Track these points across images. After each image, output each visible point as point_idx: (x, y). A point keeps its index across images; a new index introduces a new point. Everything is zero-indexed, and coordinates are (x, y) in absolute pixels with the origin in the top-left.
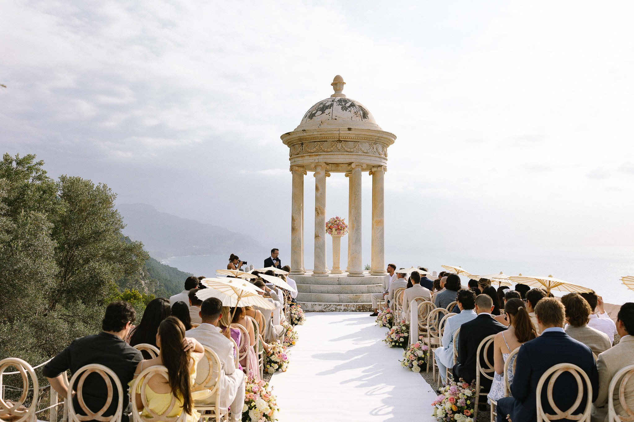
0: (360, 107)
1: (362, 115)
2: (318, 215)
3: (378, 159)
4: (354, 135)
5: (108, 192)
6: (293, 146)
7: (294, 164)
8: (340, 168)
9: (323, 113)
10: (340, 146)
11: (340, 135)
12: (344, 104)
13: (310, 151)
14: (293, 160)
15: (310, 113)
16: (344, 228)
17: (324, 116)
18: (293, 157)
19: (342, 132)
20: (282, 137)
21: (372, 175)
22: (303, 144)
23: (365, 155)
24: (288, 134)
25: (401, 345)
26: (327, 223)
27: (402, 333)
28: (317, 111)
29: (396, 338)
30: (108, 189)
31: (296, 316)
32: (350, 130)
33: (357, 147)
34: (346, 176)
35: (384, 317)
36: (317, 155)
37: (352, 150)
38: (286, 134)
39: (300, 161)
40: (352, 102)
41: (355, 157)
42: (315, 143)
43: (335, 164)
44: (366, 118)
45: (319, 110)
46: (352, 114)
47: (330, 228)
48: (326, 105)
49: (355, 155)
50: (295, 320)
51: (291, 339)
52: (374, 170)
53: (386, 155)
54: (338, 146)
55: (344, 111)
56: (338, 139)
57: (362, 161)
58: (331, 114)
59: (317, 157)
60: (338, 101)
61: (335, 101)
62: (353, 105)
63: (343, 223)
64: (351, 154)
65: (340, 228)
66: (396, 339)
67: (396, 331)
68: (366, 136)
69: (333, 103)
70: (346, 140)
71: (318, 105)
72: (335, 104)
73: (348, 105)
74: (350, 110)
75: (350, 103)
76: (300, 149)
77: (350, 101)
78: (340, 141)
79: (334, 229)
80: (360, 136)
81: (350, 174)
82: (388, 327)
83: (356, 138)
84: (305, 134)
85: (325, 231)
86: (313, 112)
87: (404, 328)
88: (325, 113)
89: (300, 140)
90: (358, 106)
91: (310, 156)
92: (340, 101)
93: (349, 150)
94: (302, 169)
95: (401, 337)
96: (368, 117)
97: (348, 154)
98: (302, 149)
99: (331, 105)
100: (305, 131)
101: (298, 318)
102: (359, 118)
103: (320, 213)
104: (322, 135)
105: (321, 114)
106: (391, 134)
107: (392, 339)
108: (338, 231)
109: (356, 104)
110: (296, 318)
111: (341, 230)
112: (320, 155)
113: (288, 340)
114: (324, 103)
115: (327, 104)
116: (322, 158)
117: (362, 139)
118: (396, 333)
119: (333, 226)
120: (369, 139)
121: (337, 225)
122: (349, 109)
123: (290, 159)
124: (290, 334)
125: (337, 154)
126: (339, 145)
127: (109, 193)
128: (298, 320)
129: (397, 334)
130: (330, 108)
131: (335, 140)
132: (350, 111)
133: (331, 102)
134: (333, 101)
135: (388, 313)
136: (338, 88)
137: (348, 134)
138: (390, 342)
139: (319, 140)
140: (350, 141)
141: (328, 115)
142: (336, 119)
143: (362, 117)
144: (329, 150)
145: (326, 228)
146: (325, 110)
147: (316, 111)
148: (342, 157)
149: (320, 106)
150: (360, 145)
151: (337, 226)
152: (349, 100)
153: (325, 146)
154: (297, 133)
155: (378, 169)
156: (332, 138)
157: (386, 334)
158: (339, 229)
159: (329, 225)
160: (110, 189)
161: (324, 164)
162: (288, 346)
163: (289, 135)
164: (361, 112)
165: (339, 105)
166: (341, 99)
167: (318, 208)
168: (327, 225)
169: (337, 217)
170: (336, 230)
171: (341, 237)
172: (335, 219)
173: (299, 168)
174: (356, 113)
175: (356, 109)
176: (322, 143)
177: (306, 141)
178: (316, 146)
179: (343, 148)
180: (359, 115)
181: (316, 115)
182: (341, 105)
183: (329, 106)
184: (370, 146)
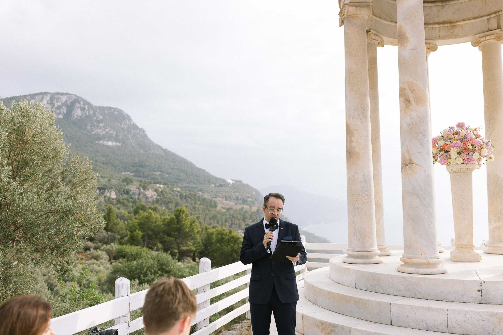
8: (458, 30)
16: (481, 148)
26: (435, 141)
34: (475, 44)
43: (447, 23)
47: (445, 150)
63: (477, 136)
65: (470, 147)
79: (453, 152)
81: (482, 39)
85: (432, 159)
103: (412, 99)
108: (465, 156)
111: (473, 152)
119: (452, 144)
121: (462, 140)
145: (431, 151)
151: (461, 144)
158: (467, 149)
159: (441, 143)
168: (436, 143)
169: (459, 124)
170: (459, 153)
171: (472, 170)
172: (456, 128)
173: (359, 8)
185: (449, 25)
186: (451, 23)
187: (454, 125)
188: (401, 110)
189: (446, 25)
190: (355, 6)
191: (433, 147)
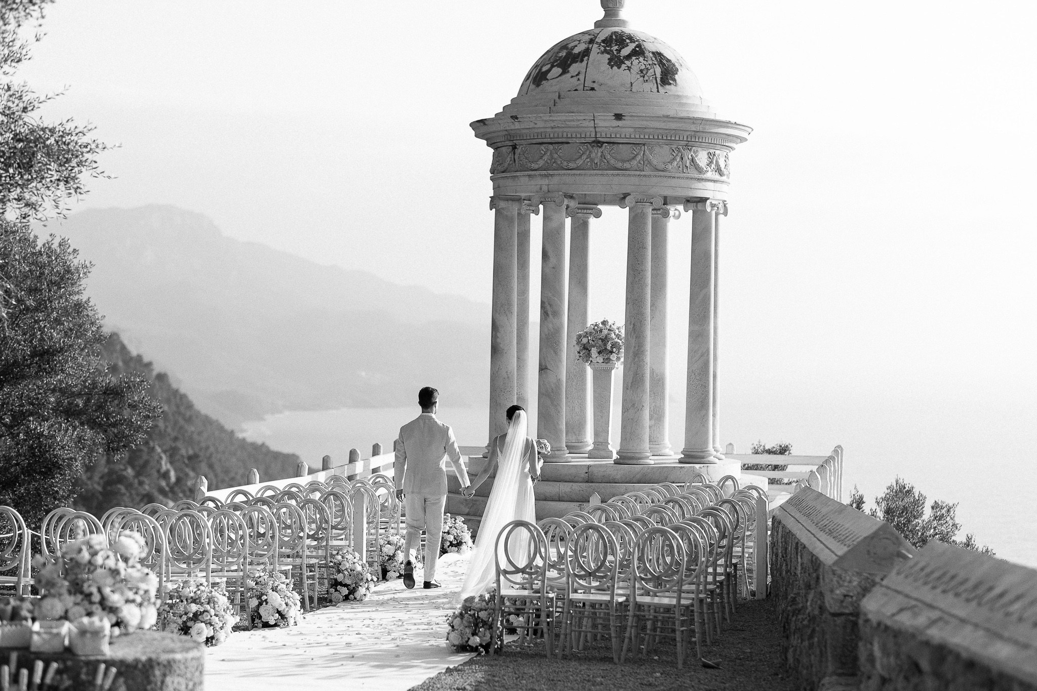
0: (658, 55)
1: (659, 76)
4: (631, 130)
5: (71, 257)
6: (500, 146)
9: (565, 72)
10: (599, 154)
11: (597, 129)
12: (616, 50)
13: (530, 164)
15: (538, 72)
17: (568, 81)
19: (601, 123)
20: (471, 125)
22: (516, 148)
23: (660, 176)
24: (483, 121)
26: (579, 338)
28: (552, 67)
30: (70, 250)
32: (621, 119)
33: (639, 157)
36: (546, 176)
37: (627, 165)
38: (478, 121)
39: (509, 188)
40: (637, 43)
41: (635, 180)
42: (542, 147)
44: (670, 84)
45: (558, 66)
46: (634, 76)
47: (586, 348)
48: (574, 52)
49: (635, 175)
54: (593, 155)
55: (615, 68)
56: (594, 139)
57: (652, 191)
59: (547, 181)
60: (603, 41)
61: (598, 42)
62: (639, 51)
64: (624, 175)
65: (609, 348)
68: (661, 131)
69: (591, 46)
70: (612, 140)
71: (556, 50)
72: (595, 48)
73: (625, 52)
74: (630, 65)
75: (632, 46)
76: (509, 159)
77: (631, 39)
78: (599, 142)
79: (594, 351)
80: (647, 130)
83: (637, 136)
84: (519, 125)
86: (544, 69)
88: (568, 72)
89: (509, 137)
90: (653, 53)
91: (531, 176)
92: (608, 41)
93: (619, 165)
94: (518, 207)
96: (675, 80)
97: (619, 175)
98: (515, 159)
99: (584, 51)
100: (520, 118)
102: (652, 86)
103: (550, 313)
104: (556, 130)
105: (560, 75)
108: (604, 355)
109: (650, 47)
111: (612, 352)
112: (552, 175)
114: (570, 46)
115: (576, 51)
116: (559, 181)
117: (651, 137)
119: (594, 343)
120: (670, 138)
121: (603, 340)
122: (628, 63)
123: (492, 180)
126: (596, 153)
127: (75, 262)
130: (582, 61)
131: (588, 140)
133: (586, 46)
134: (591, 41)
136: (611, 5)
137: (614, 127)
139: (549, 140)
140: (623, 143)
141: (575, 79)
142: (593, 89)
143: (659, 81)
144: (572, 165)
146: (570, 66)
147: (549, 66)
148: (604, 180)
149: (560, 55)
150: (647, 152)
151: (602, 344)
153: (565, 155)
154: (500, 122)
156: (579, 136)
158: (606, 349)
159: (585, 341)
160: (75, 251)
163: (485, 124)
164: (658, 70)
165: (602, 53)
166: (612, 35)
169: (604, 321)
170: (599, 353)
171: (612, 369)
173: (510, 202)
174: (644, 72)
175: (645, 63)
176: (556, 146)
177: (522, 141)
178: (543, 153)
179: (605, 159)
180: (651, 78)
181: (549, 76)
182: (608, 53)
183: (581, 54)
184: (673, 153)
187: (599, 321)
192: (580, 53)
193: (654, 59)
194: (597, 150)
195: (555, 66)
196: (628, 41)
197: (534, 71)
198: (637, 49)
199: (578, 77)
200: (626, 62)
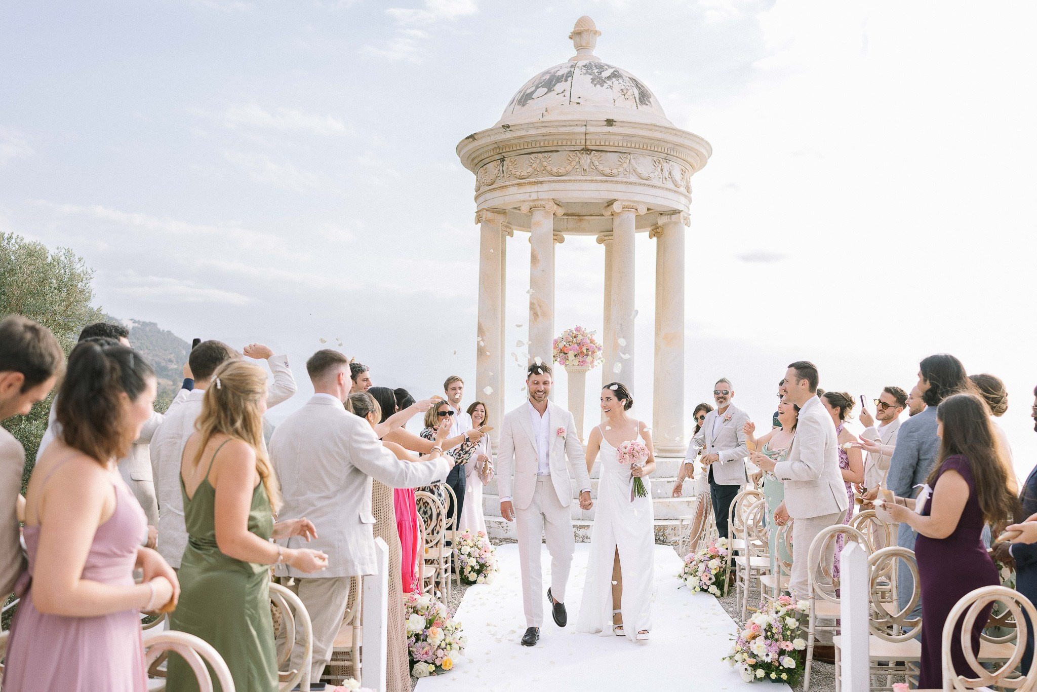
0: (633, 80)
1: (637, 96)
2: (535, 319)
3: (671, 195)
4: (620, 138)
6: (483, 166)
7: (485, 206)
8: (585, 225)
9: (550, 90)
10: (589, 161)
11: (588, 136)
12: (598, 73)
13: (518, 173)
14: (481, 199)
15: (522, 94)
16: (593, 352)
17: (553, 98)
18: (482, 190)
19: (591, 129)
20: (459, 149)
21: (655, 239)
22: (504, 160)
23: (644, 185)
24: (472, 137)
25: (784, 676)
26: (556, 342)
27: (785, 638)
28: (537, 88)
29: (767, 655)
31: (472, 562)
32: (611, 125)
33: (625, 165)
34: (600, 241)
35: (702, 567)
36: (535, 183)
37: (615, 171)
38: (467, 138)
39: (497, 199)
40: (614, 69)
41: (621, 187)
42: (532, 156)
43: (576, 216)
44: (647, 105)
45: (543, 86)
46: (615, 93)
47: (563, 351)
48: (557, 74)
49: (622, 182)
50: (470, 573)
51: (440, 653)
52: (662, 221)
53: (688, 189)
54: (582, 162)
55: (598, 86)
56: (584, 147)
57: (638, 198)
58: (567, 94)
59: (535, 188)
60: (584, 66)
61: (578, 67)
62: (616, 75)
63: (592, 341)
64: (612, 181)
65: (585, 351)
66: (768, 660)
67: (765, 630)
68: (646, 141)
69: (572, 70)
70: (601, 148)
71: (539, 76)
72: (577, 71)
73: (605, 74)
74: (611, 85)
75: (610, 71)
76: (496, 172)
77: (609, 67)
78: (588, 150)
79: (571, 354)
80: (633, 139)
81: (606, 238)
82: (714, 594)
83: (625, 145)
84: (508, 135)
85: (552, 358)
86: (528, 91)
87: (792, 623)
88: (553, 90)
89: (498, 151)
90: (629, 78)
91: (519, 185)
92: (588, 67)
93: (607, 171)
94: (500, 219)
95: (782, 653)
96: (650, 102)
97: (607, 181)
98: (503, 171)
99: (567, 74)
100: (508, 127)
101: (477, 567)
102: (631, 104)
103: (539, 313)
104: (547, 137)
105: (545, 94)
106: (702, 139)
107: (753, 655)
108: (580, 358)
109: (624, 73)
110: (472, 567)
111: (587, 355)
112: (542, 182)
113: (431, 653)
114: (552, 71)
115: (559, 73)
116: (546, 192)
117: (637, 146)
118: (766, 638)
119: (570, 348)
120: (653, 149)
121: (578, 344)
122: (609, 83)
123: (476, 198)
124: (437, 636)
125: (580, 181)
126: (586, 160)
128: (479, 572)
129: (768, 642)
130: (566, 80)
131: (577, 148)
132: (611, 87)
133: (569, 69)
134: (572, 66)
135: (712, 558)
136: (584, 44)
137: (604, 134)
138: (746, 666)
139: (539, 150)
140: (610, 152)
141: (561, 95)
142: (578, 103)
143: (638, 101)
144: (562, 171)
145: (553, 351)
146: (554, 85)
147: (534, 88)
148: (592, 186)
149: (544, 78)
150: (633, 161)
151: (578, 348)
152: (607, 65)
153: (555, 162)
154: (490, 133)
155: (670, 219)
156: (569, 143)
157: (732, 637)
158: (582, 352)
159: (561, 345)
161: (552, 203)
162: (431, 673)
163: (474, 139)
164: (636, 92)
165: (585, 74)
166: (590, 63)
167: (535, 301)
168: (557, 345)
169: (578, 328)
170: (575, 356)
171: (586, 371)
172: (574, 332)
173: (496, 214)
174: (625, 91)
175: (624, 84)
176: (545, 155)
177: (511, 153)
178: (533, 162)
179: (594, 165)
180: (631, 98)
181: (534, 96)
182: (590, 74)
183: (565, 76)
184: (655, 164)
185: (576, 218)
186: (579, 216)
187: (573, 328)
188: (530, 321)
189: (574, 218)
190: (493, 212)
191: (554, 348)
192: (563, 75)
193: (631, 82)
194: (587, 157)
195: (540, 87)
196: (606, 67)
197: (518, 95)
198: (616, 73)
199: (563, 94)
200: (607, 82)
